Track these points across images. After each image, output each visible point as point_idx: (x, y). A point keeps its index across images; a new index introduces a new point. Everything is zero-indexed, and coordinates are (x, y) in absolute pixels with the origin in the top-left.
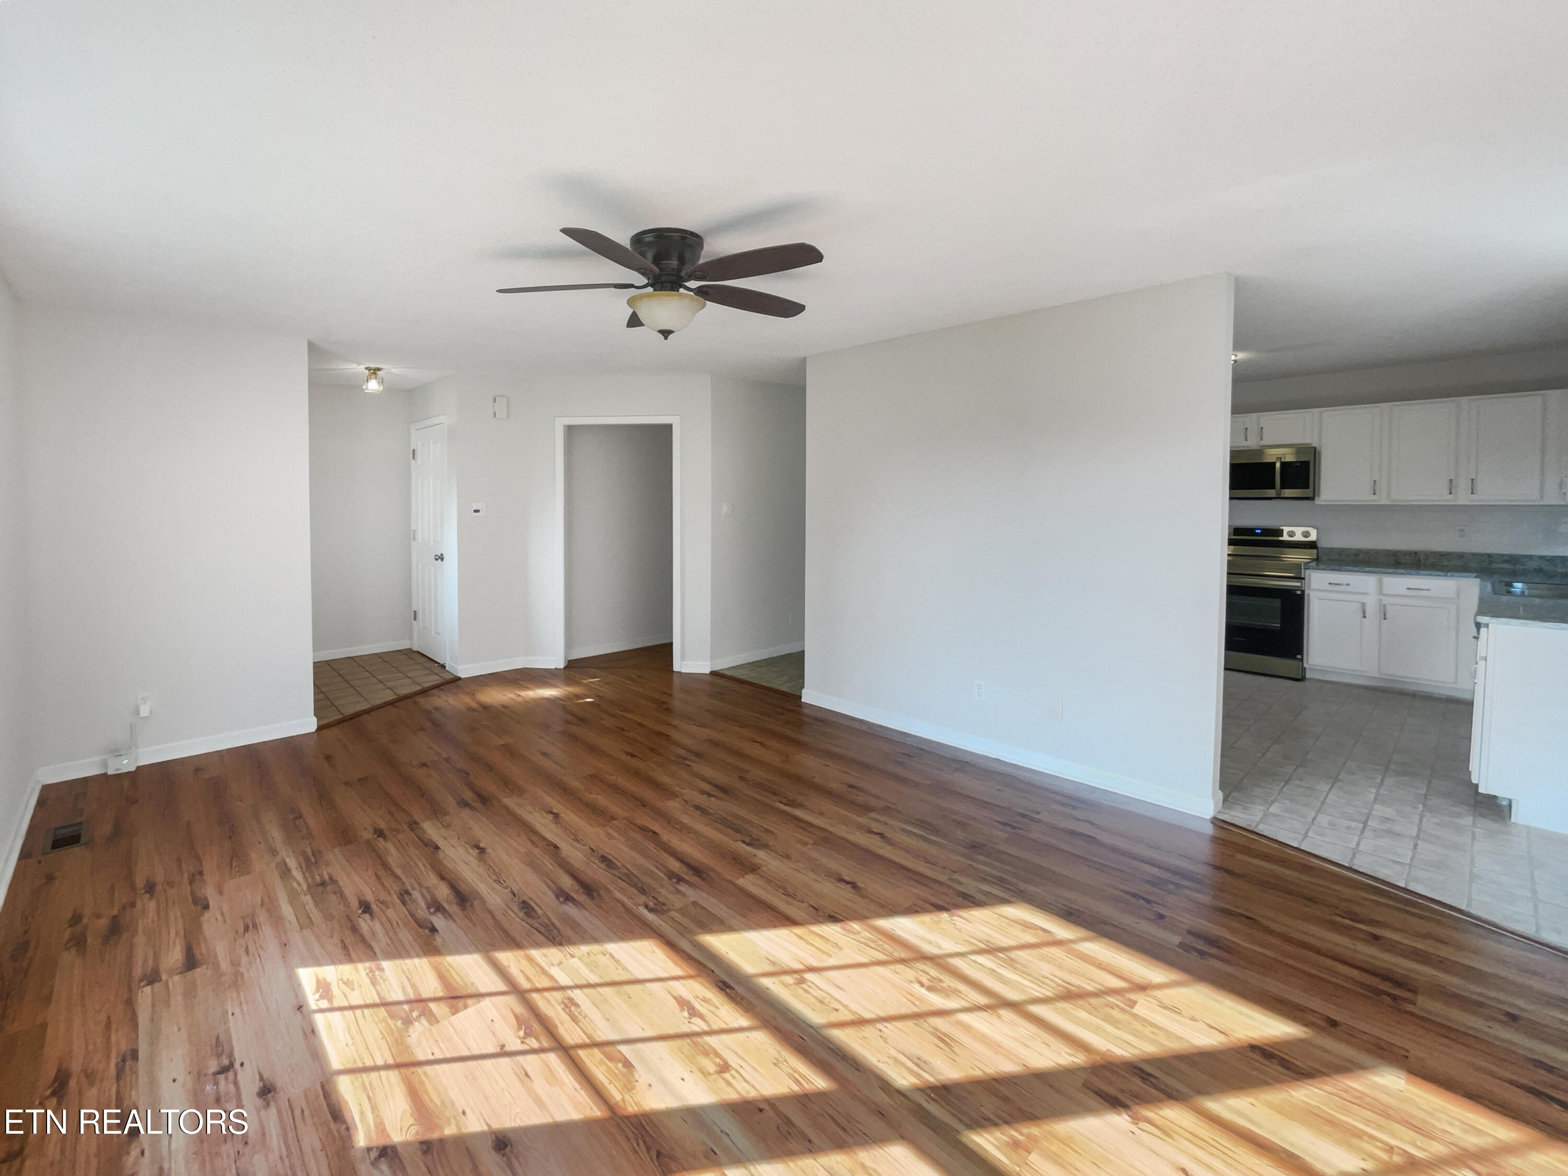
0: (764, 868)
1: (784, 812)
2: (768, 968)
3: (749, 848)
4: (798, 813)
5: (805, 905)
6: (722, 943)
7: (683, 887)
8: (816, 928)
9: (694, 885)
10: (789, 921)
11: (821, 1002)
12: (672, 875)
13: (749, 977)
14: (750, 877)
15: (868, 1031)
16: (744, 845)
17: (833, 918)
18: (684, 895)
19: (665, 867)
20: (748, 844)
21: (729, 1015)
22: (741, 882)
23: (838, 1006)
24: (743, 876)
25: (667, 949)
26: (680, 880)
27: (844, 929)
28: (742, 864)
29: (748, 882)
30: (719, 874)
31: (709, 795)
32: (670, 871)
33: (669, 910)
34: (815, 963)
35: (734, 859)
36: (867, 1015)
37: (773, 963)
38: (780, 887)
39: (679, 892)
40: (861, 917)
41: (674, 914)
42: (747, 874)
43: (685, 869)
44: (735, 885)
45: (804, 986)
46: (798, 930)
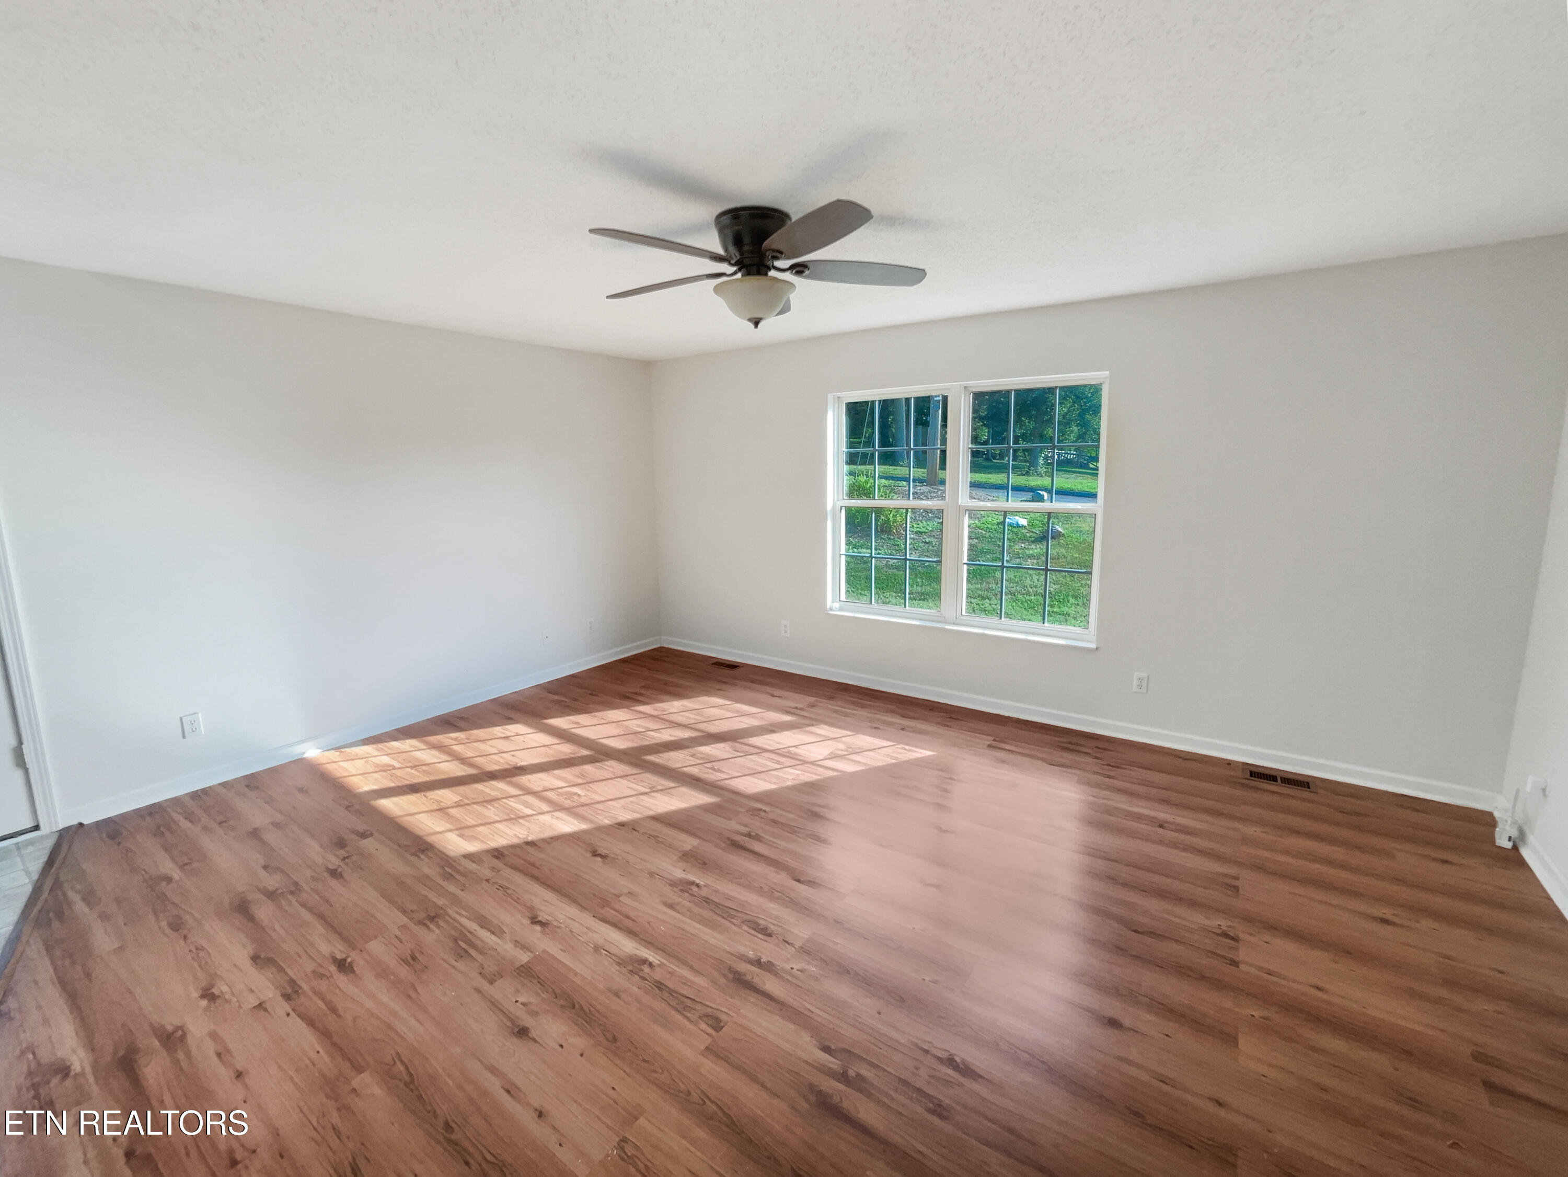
0: (675, 858)
1: (649, 943)
2: (672, 791)
3: (691, 878)
4: (629, 946)
5: (641, 831)
6: (703, 799)
7: (744, 830)
8: (636, 816)
9: (734, 832)
10: (656, 818)
11: (642, 781)
12: (757, 838)
13: (683, 786)
14: (687, 847)
15: (621, 773)
16: (698, 881)
17: (622, 825)
18: (740, 824)
19: (766, 844)
20: (693, 883)
21: (694, 771)
22: (695, 842)
23: (633, 781)
24: (694, 847)
25: (738, 791)
26: (749, 835)
27: (617, 818)
28: (696, 859)
29: (688, 843)
30: (717, 846)
31: (758, 963)
32: (761, 841)
33: (747, 811)
34: (642, 797)
35: (705, 863)
36: (619, 780)
37: (669, 793)
38: (661, 842)
39: (746, 826)
40: (600, 829)
41: (743, 810)
42: (690, 850)
43: (748, 845)
44: (700, 838)
45: (650, 786)
46: (651, 813)
